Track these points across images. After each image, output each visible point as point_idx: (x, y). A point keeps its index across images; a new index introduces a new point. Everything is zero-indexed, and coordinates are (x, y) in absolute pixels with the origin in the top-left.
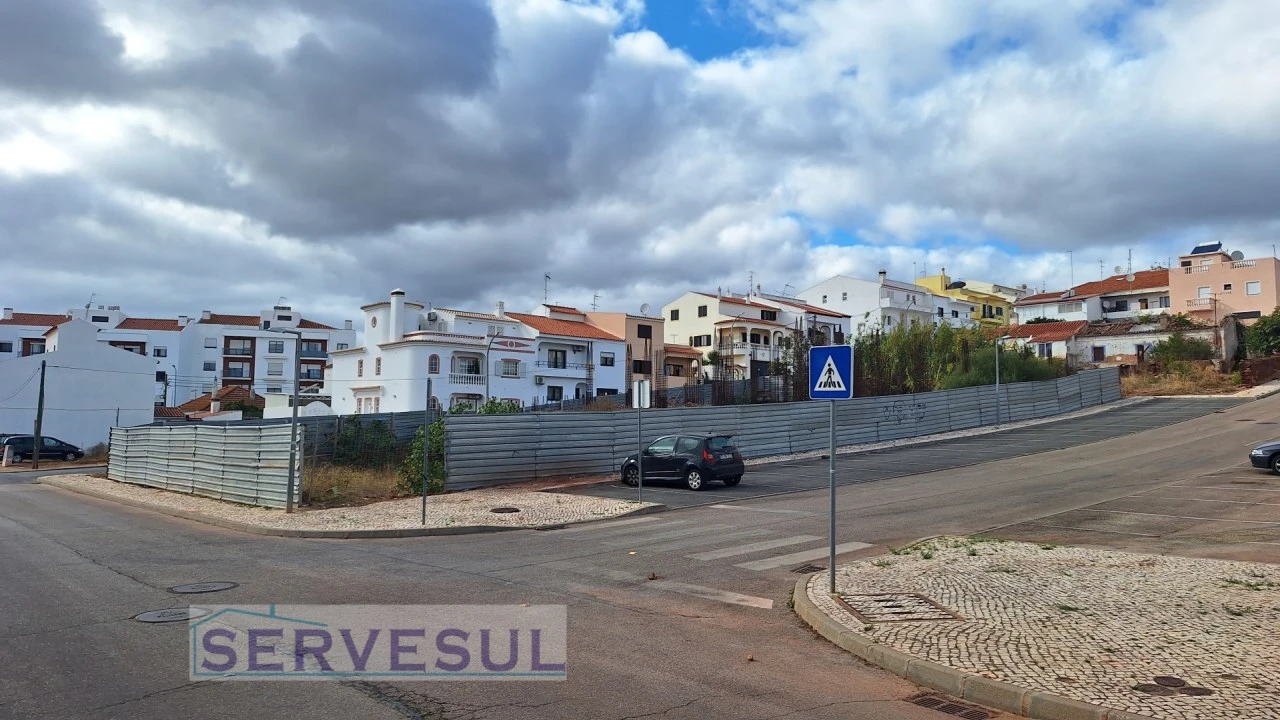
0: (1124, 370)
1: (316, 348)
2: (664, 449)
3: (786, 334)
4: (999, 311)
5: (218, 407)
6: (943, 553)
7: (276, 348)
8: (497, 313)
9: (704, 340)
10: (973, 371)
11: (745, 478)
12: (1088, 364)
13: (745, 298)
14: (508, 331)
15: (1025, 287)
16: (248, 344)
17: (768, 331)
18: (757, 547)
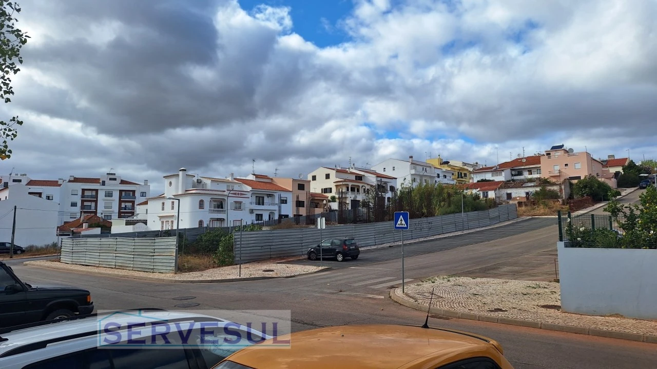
0: (520, 204)
1: (129, 195)
2: (326, 244)
3: (368, 187)
4: (465, 175)
5: (87, 226)
6: (439, 281)
7: (109, 194)
8: (230, 179)
9: (328, 190)
10: (453, 207)
11: (360, 256)
12: (504, 201)
13: (348, 170)
14: (236, 188)
15: (477, 163)
16: (94, 193)
17: (359, 186)
18: (372, 281)
